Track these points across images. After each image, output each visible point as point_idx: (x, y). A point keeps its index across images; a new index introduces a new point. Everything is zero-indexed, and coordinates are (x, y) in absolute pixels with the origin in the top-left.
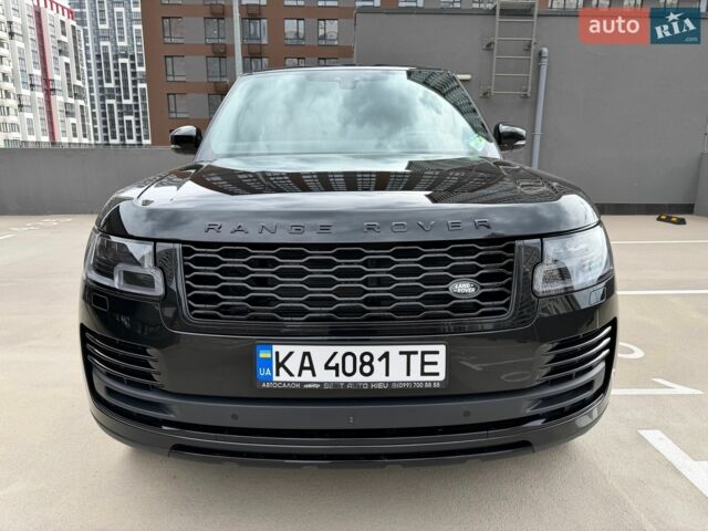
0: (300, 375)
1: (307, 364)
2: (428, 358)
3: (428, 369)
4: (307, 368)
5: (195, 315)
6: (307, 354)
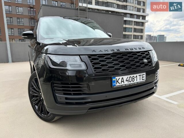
0: (121, 83)
1: (122, 81)
2: (143, 76)
3: (143, 78)
4: (122, 82)
5: (96, 72)
6: (122, 78)
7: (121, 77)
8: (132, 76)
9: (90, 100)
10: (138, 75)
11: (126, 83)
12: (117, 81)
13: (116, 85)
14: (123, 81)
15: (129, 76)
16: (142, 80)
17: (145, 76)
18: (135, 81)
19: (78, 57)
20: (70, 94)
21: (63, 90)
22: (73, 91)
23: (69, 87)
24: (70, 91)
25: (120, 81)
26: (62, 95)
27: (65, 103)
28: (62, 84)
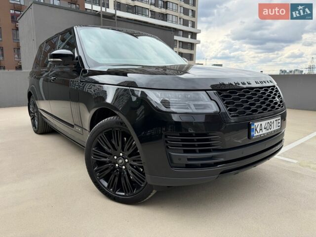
0: (260, 132)
1: (261, 128)
3: (279, 124)
5: (232, 116)
6: (261, 125)
7: (259, 123)
8: (269, 121)
9: (222, 160)
10: (274, 120)
11: (264, 131)
12: (256, 130)
13: (255, 135)
14: (262, 130)
15: (267, 121)
16: (278, 126)
17: (280, 121)
18: (272, 130)
19: (204, 92)
20: (194, 152)
21: (184, 146)
22: (199, 146)
23: (192, 141)
24: (194, 146)
25: (258, 129)
26: (182, 153)
27: (185, 166)
28: (181, 135)
